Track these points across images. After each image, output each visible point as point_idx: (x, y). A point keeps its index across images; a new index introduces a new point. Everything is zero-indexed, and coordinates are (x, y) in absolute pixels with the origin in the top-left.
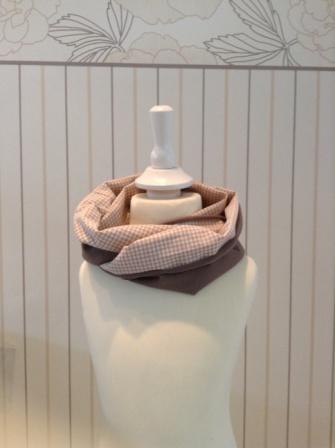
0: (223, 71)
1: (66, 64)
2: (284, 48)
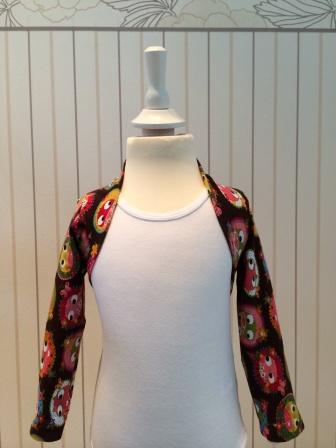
0: (272, 34)
1: (119, 29)
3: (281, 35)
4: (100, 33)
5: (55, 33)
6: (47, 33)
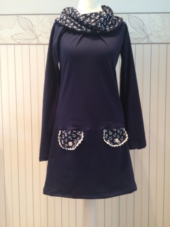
2: (147, 37)
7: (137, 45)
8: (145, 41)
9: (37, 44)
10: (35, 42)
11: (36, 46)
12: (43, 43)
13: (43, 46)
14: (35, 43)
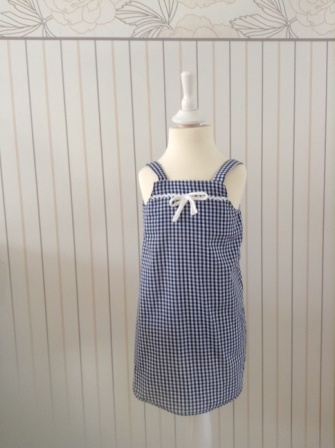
3: (250, 43)
4: (115, 42)
5: (81, 42)
6: (75, 42)
7: (265, 43)
8: (282, 35)
9: (43, 39)
10: (38, 33)
11: (40, 42)
12: (58, 35)
13: (58, 42)
14: (40, 35)
